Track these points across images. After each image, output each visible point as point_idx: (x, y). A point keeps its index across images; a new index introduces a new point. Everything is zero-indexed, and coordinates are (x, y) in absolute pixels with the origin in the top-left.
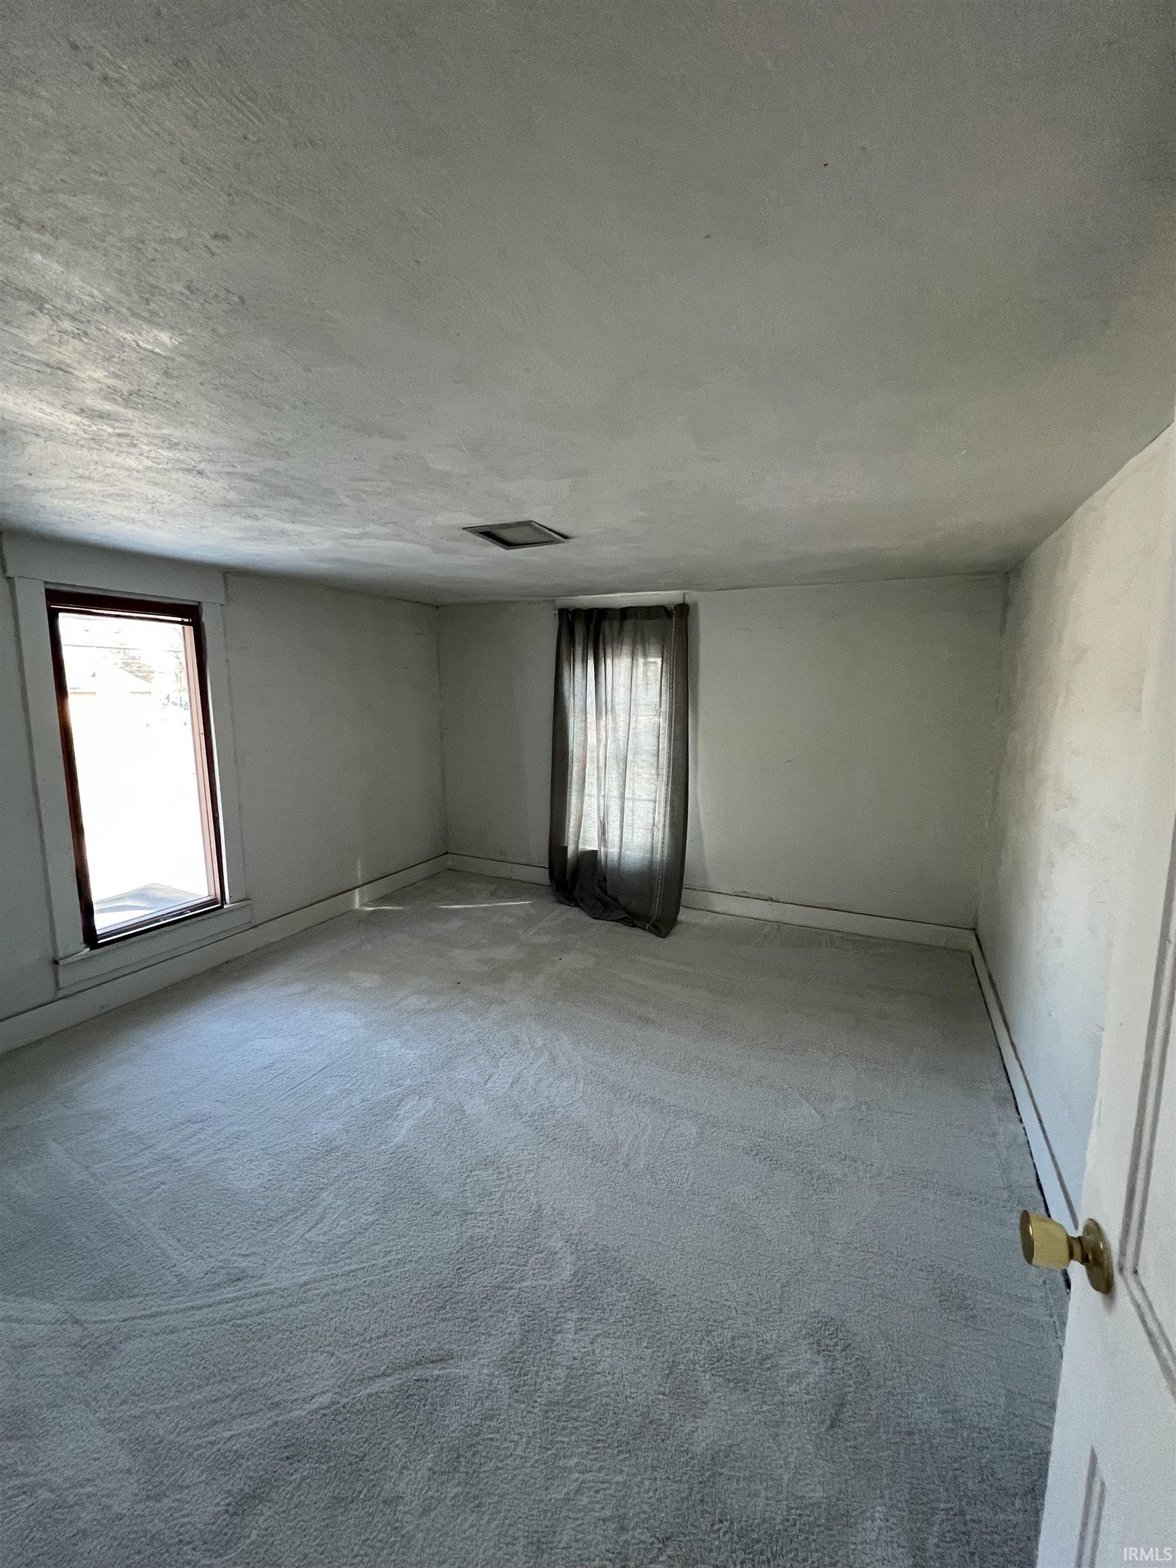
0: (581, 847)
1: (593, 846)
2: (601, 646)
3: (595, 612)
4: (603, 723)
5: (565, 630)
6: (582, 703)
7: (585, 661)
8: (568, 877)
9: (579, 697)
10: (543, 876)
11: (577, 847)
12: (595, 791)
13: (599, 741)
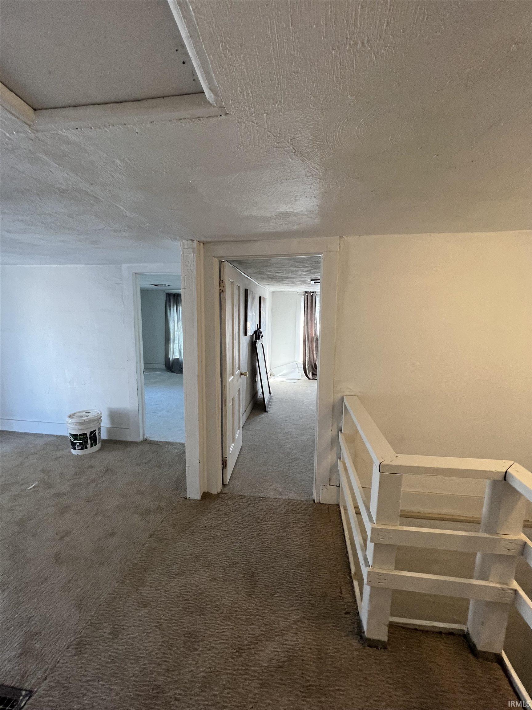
0: (174, 357)
1: (177, 357)
2: (178, 302)
3: (176, 295)
4: (179, 323)
5: (168, 299)
6: (173, 318)
7: (174, 307)
8: (170, 366)
9: (172, 317)
10: (163, 367)
11: (173, 357)
12: (177, 343)
13: (178, 329)
